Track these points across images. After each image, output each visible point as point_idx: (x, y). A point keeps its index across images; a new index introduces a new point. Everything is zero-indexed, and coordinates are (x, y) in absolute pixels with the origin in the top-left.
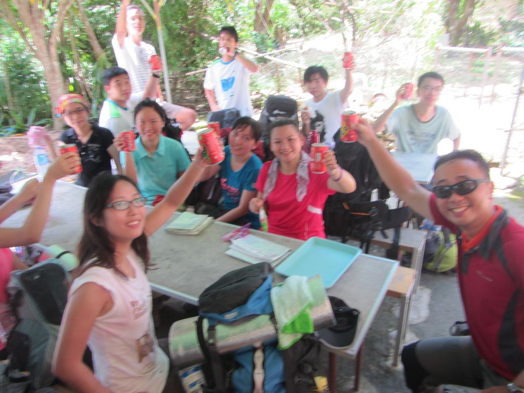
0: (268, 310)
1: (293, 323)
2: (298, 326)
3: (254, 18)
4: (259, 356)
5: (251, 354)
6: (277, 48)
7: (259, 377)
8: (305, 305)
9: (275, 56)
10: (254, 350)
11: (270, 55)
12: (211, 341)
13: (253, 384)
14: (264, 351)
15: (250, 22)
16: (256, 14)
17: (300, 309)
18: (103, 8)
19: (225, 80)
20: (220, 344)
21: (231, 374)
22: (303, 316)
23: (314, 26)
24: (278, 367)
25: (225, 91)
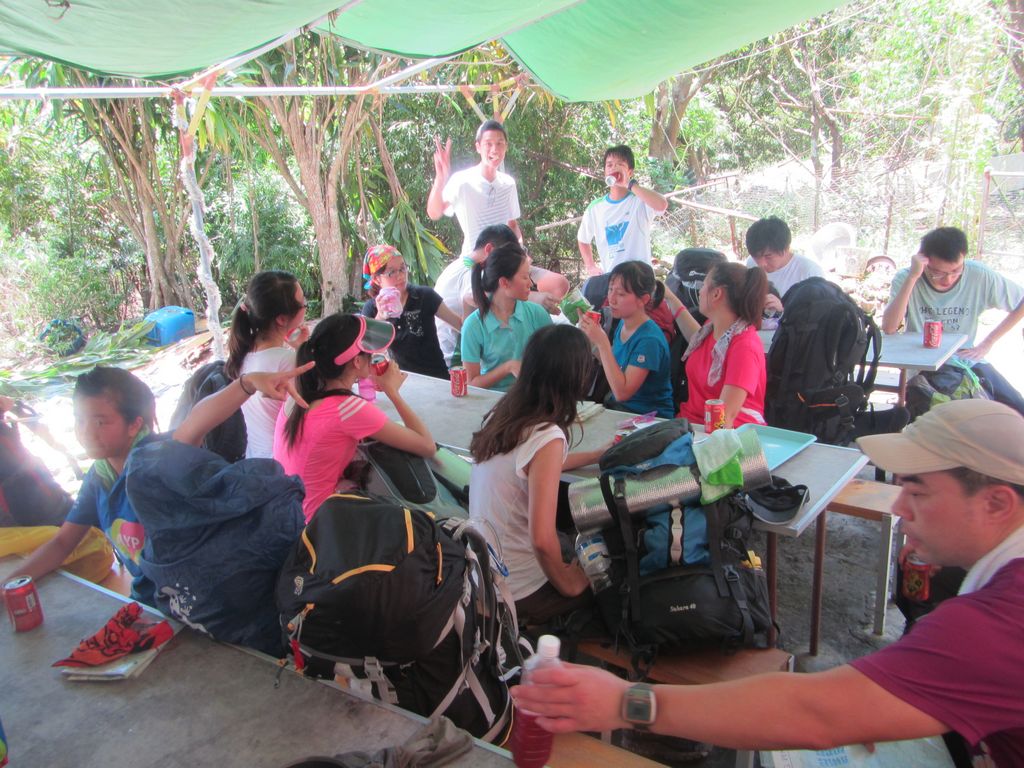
0: (689, 461)
1: (719, 473)
2: (725, 478)
3: (650, 133)
4: (677, 515)
5: (666, 515)
6: (692, 183)
7: (677, 532)
8: (735, 452)
9: (689, 197)
10: (671, 508)
11: (678, 196)
12: (620, 495)
13: (671, 538)
14: (682, 510)
15: (644, 141)
16: (656, 127)
17: (728, 458)
18: (404, 125)
19: (613, 228)
20: (630, 501)
21: (643, 532)
22: (730, 465)
23: (761, 147)
24: (700, 523)
25: (610, 244)
